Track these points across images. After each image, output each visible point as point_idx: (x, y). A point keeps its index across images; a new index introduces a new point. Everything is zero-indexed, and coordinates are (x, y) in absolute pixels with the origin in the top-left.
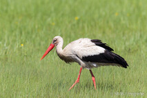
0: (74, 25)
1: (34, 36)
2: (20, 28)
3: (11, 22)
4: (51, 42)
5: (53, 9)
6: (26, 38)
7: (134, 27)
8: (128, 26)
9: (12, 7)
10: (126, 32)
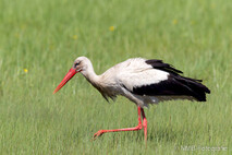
0: (108, 39)
1: (44, 56)
2: (23, 45)
3: (8, 34)
4: (71, 65)
5: (74, 13)
6: (32, 59)
7: (203, 41)
8: (194, 41)
9: (10, 11)
10: (190, 50)
